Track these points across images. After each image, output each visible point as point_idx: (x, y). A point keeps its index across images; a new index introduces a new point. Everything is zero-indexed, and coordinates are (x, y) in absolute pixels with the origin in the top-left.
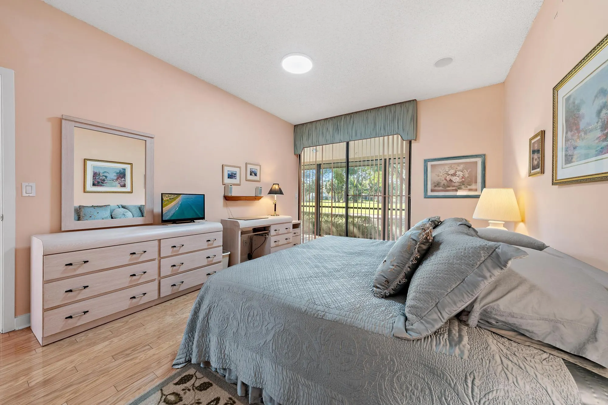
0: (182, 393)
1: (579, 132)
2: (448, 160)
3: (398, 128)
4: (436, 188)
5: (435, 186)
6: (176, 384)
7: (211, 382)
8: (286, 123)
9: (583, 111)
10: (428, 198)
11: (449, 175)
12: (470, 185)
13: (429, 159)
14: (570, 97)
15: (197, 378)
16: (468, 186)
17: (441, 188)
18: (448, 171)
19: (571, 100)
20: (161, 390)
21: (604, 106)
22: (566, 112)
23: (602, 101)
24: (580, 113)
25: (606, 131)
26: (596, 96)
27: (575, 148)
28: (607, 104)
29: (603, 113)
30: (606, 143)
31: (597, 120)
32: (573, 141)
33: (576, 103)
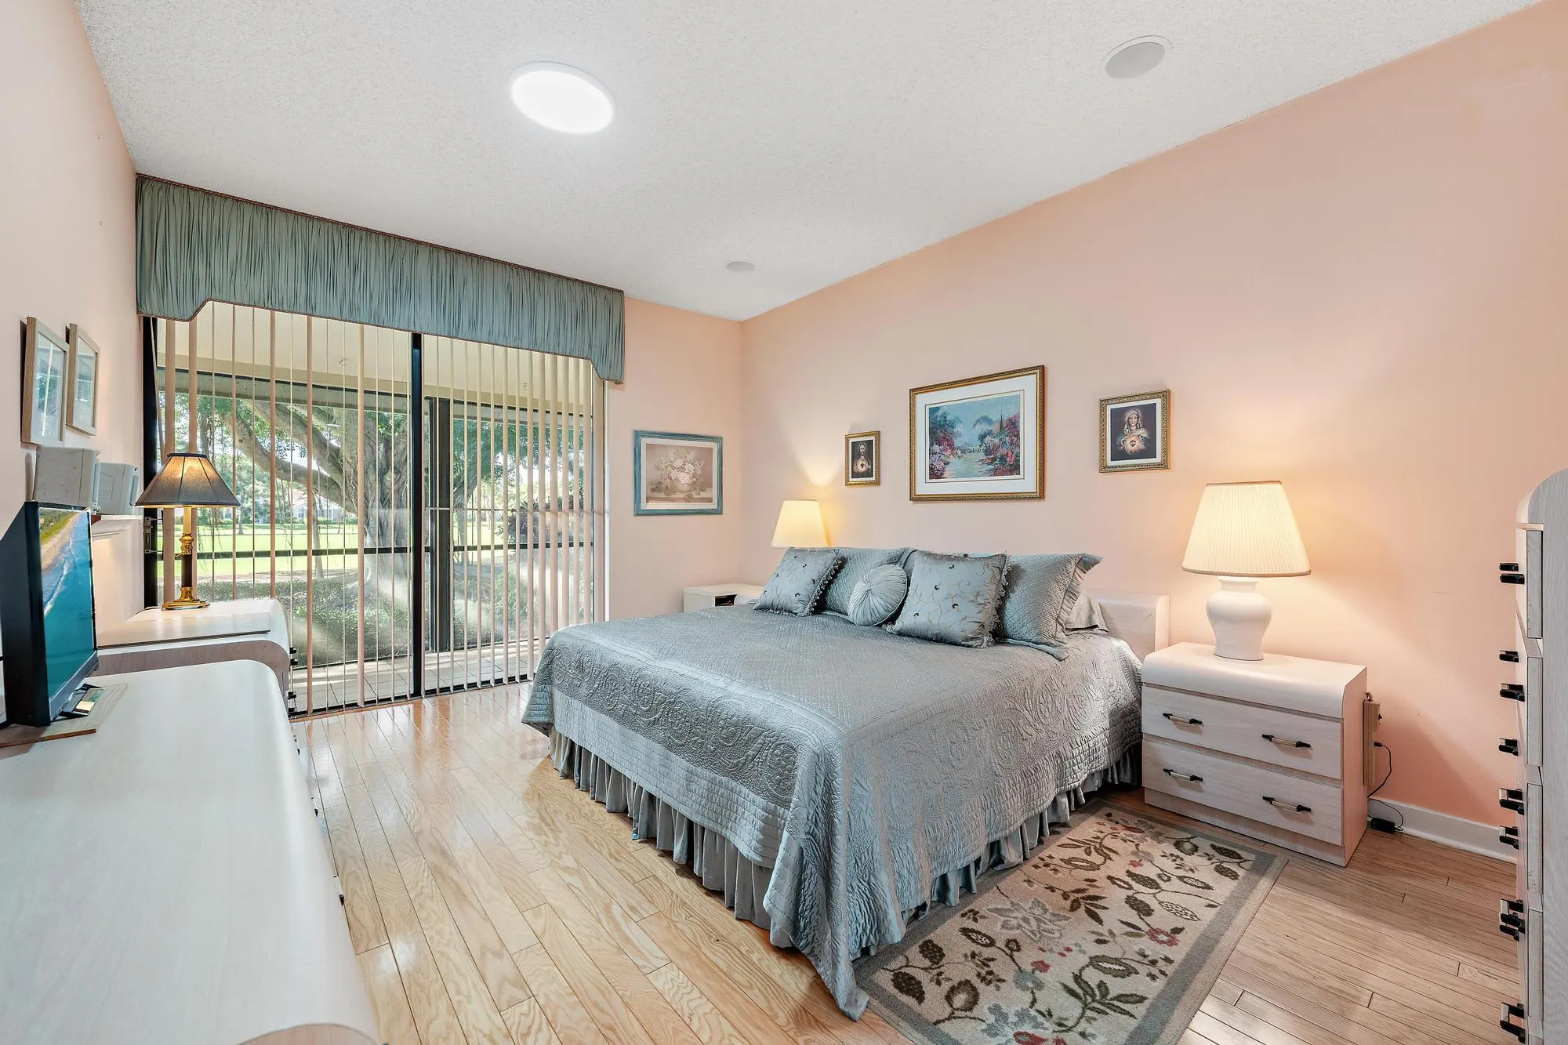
0: (946, 986)
1: (953, 449)
2: (675, 439)
3: (590, 347)
4: (655, 495)
5: (653, 490)
6: (920, 998)
7: (921, 943)
8: (132, 162)
9: (958, 428)
10: (643, 515)
11: (674, 468)
12: (703, 491)
13: (644, 432)
14: (938, 408)
15: (907, 966)
16: (701, 493)
17: (662, 495)
18: (673, 460)
19: (940, 412)
20: (938, 1022)
21: (990, 433)
22: (931, 423)
23: (985, 427)
24: (955, 430)
25: (992, 456)
26: (978, 421)
27: (947, 464)
28: (993, 432)
29: (988, 439)
30: (992, 467)
31: (979, 443)
32: (942, 457)
33: (949, 418)
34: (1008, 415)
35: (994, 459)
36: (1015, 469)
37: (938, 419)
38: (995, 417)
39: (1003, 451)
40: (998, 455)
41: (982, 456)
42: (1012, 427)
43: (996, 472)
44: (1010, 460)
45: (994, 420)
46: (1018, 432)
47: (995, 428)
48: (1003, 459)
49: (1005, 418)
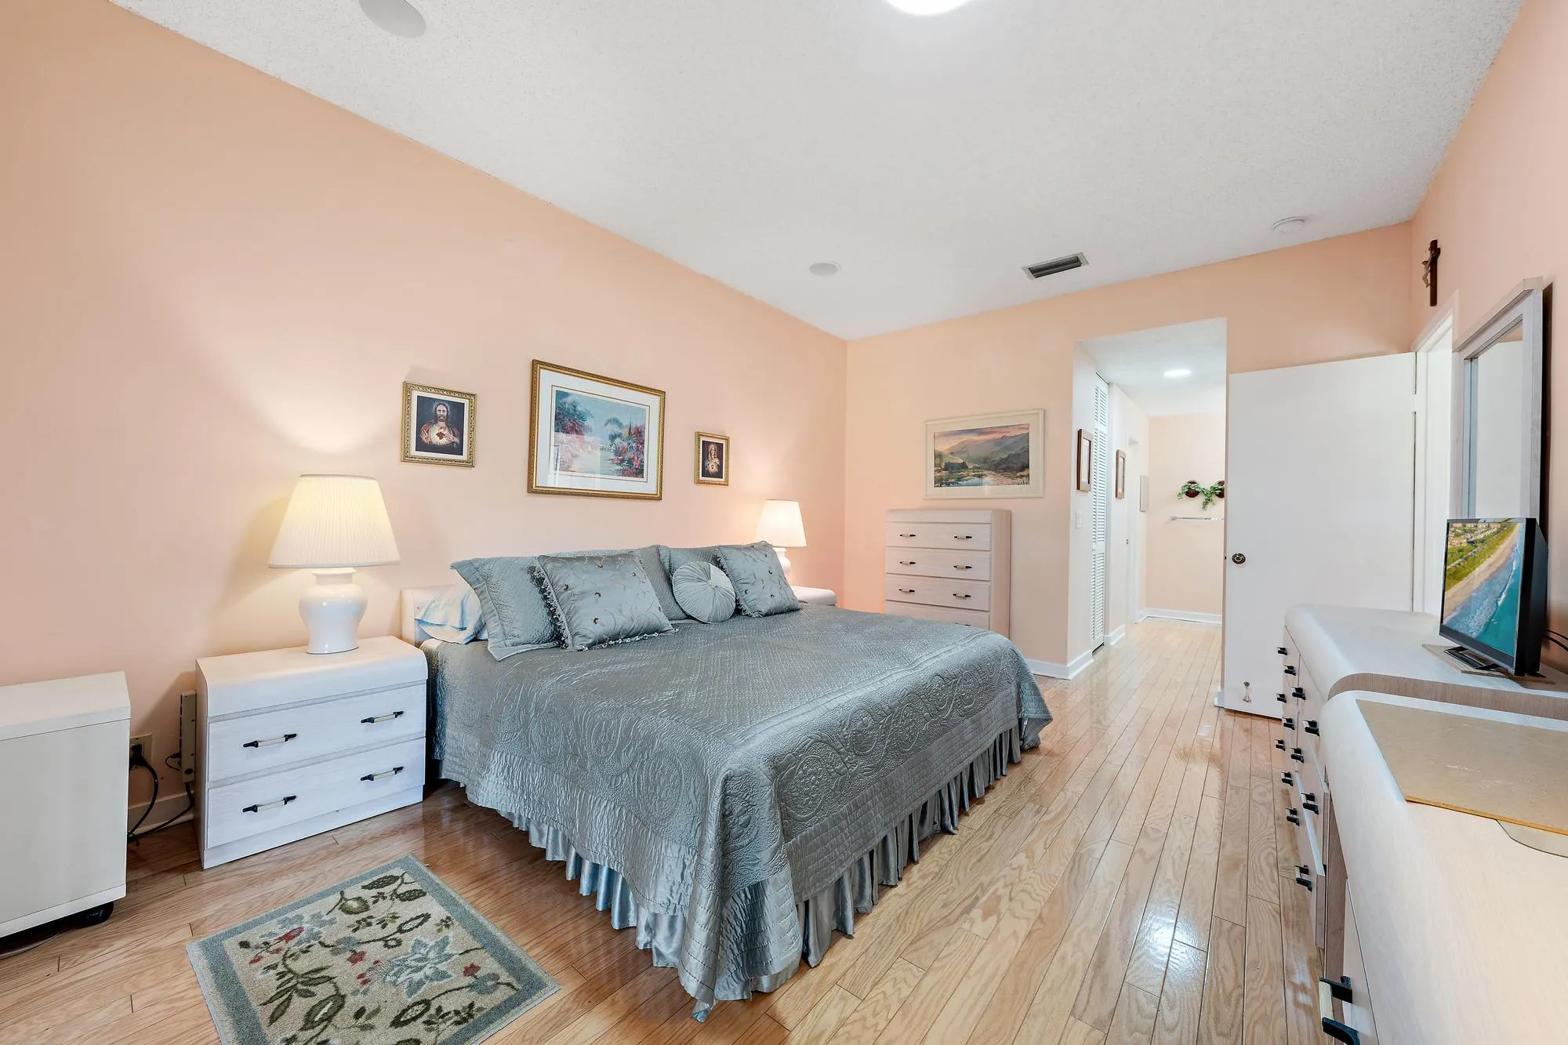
1: (582, 442)
9: (589, 422)
14: (566, 394)
21: (620, 435)
22: (557, 407)
23: (617, 430)
24: (586, 423)
25: (621, 458)
26: (609, 421)
27: (575, 456)
28: (623, 435)
29: (617, 440)
30: (620, 467)
31: (609, 442)
32: (570, 448)
33: (579, 408)
34: (636, 423)
35: (623, 461)
36: (639, 472)
37: (567, 406)
38: (625, 422)
39: (630, 455)
40: (626, 457)
41: (612, 456)
42: (638, 434)
43: (624, 473)
44: (636, 464)
45: (624, 424)
46: (644, 440)
47: (625, 432)
48: (630, 461)
49: (633, 426)
